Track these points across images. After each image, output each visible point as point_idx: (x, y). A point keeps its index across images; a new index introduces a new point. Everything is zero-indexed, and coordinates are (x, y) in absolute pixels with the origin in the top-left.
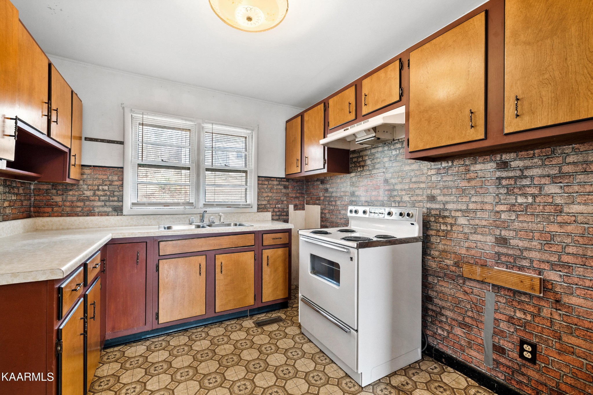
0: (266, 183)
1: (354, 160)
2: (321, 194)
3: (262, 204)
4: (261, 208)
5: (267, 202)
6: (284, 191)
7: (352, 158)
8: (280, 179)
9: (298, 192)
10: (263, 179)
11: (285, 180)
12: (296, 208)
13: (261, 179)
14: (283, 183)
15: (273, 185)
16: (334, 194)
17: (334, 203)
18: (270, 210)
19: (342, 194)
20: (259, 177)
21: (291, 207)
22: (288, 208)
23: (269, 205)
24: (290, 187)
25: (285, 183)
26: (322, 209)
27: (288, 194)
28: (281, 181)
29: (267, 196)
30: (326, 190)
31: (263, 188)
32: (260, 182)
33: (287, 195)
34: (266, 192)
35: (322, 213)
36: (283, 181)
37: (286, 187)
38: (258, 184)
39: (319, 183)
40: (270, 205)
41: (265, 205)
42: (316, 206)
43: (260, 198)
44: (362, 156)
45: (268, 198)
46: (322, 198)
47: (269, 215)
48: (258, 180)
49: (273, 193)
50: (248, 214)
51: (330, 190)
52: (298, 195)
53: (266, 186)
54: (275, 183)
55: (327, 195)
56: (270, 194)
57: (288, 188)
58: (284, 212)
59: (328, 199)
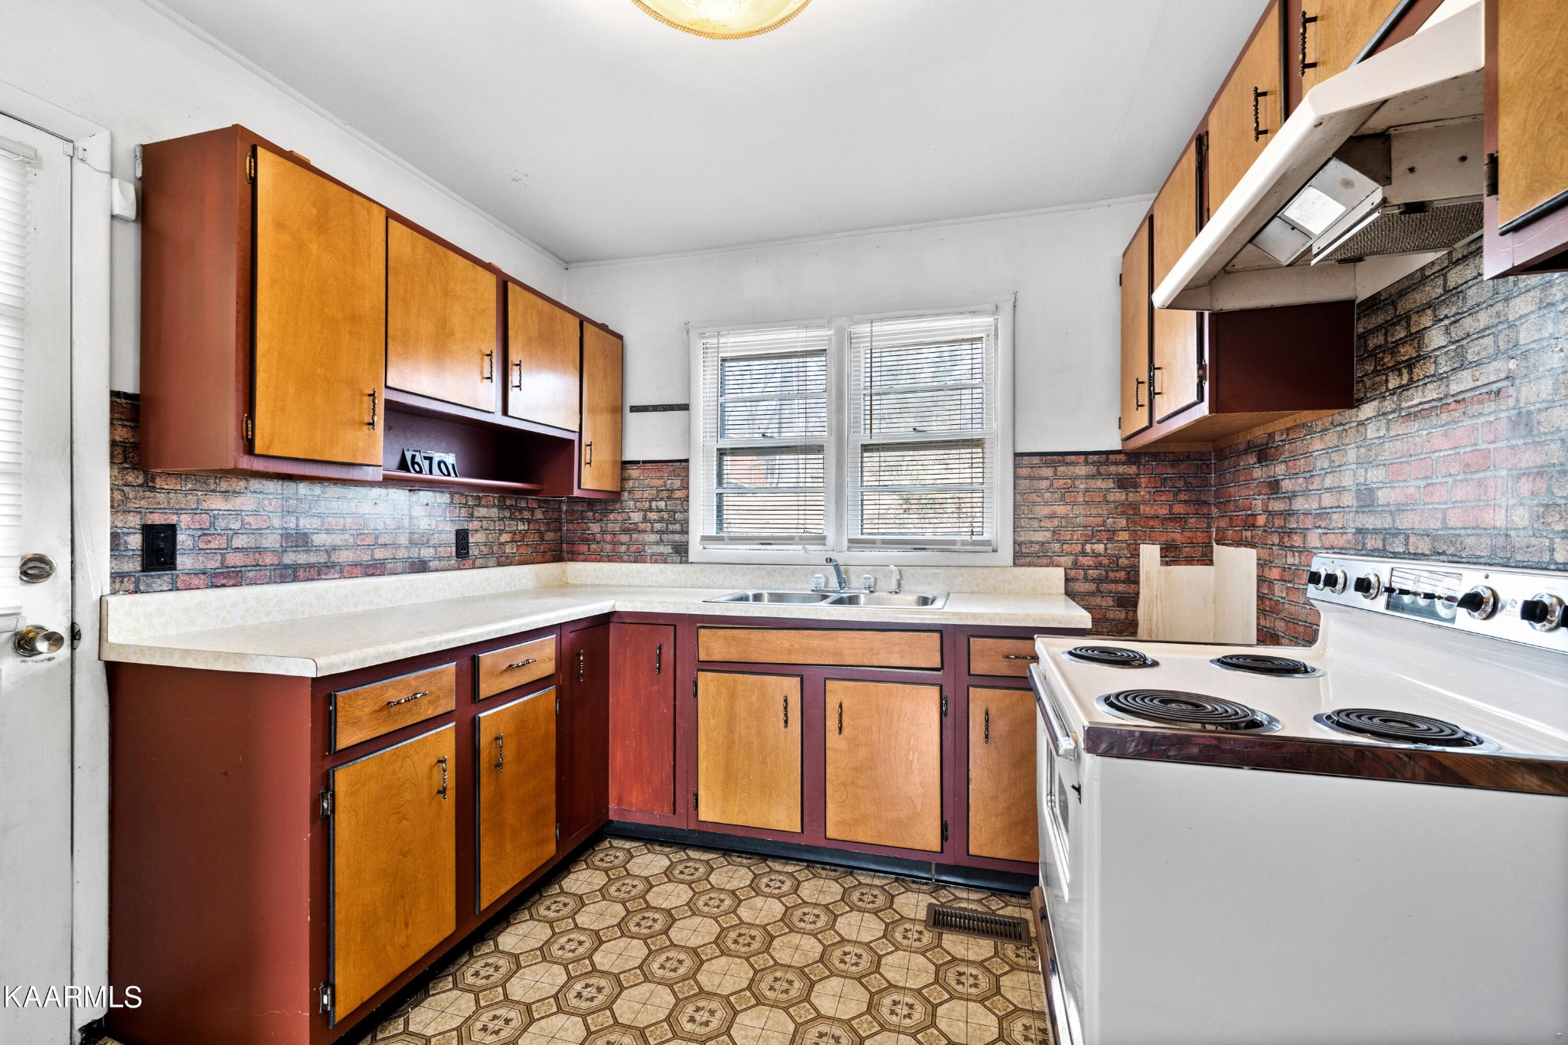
0: (1048, 472)
1: (1374, 342)
2: (1258, 504)
3: (1031, 542)
4: (1028, 555)
5: (1049, 535)
6: (1119, 496)
7: (1364, 337)
8: (1105, 457)
9: (1183, 497)
10: (1036, 460)
11: (1122, 457)
12: (1171, 555)
13: (1026, 460)
14: (1113, 469)
15: (1074, 478)
16: (1299, 504)
17: (1297, 540)
18: (1062, 560)
19: (1328, 500)
20: (1016, 455)
21: (1150, 554)
22: (1136, 555)
23: (1057, 546)
24: (1143, 481)
25: (1121, 469)
26: (1262, 564)
27: (1134, 506)
28: (1107, 463)
29: (1052, 516)
30: (1274, 486)
31: (1037, 491)
32: (1024, 472)
33: (1130, 510)
34: (1046, 503)
35: (1261, 580)
36: (1116, 463)
37: (1123, 483)
38: (1016, 477)
39: (1252, 459)
40: (1064, 543)
41: (1043, 544)
42: (1243, 550)
43: (1023, 522)
44: (1406, 318)
45: (1056, 522)
46: (1261, 520)
47: (1056, 576)
48: (1016, 467)
49: (1075, 504)
50: (979, 571)
51: (1287, 485)
52: (1179, 509)
53: (1045, 484)
54: (1082, 470)
55: (1276, 506)
56: (1061, 510)
57: (1136, 486)
58: (1119, 568)
59: (1278, 522)
